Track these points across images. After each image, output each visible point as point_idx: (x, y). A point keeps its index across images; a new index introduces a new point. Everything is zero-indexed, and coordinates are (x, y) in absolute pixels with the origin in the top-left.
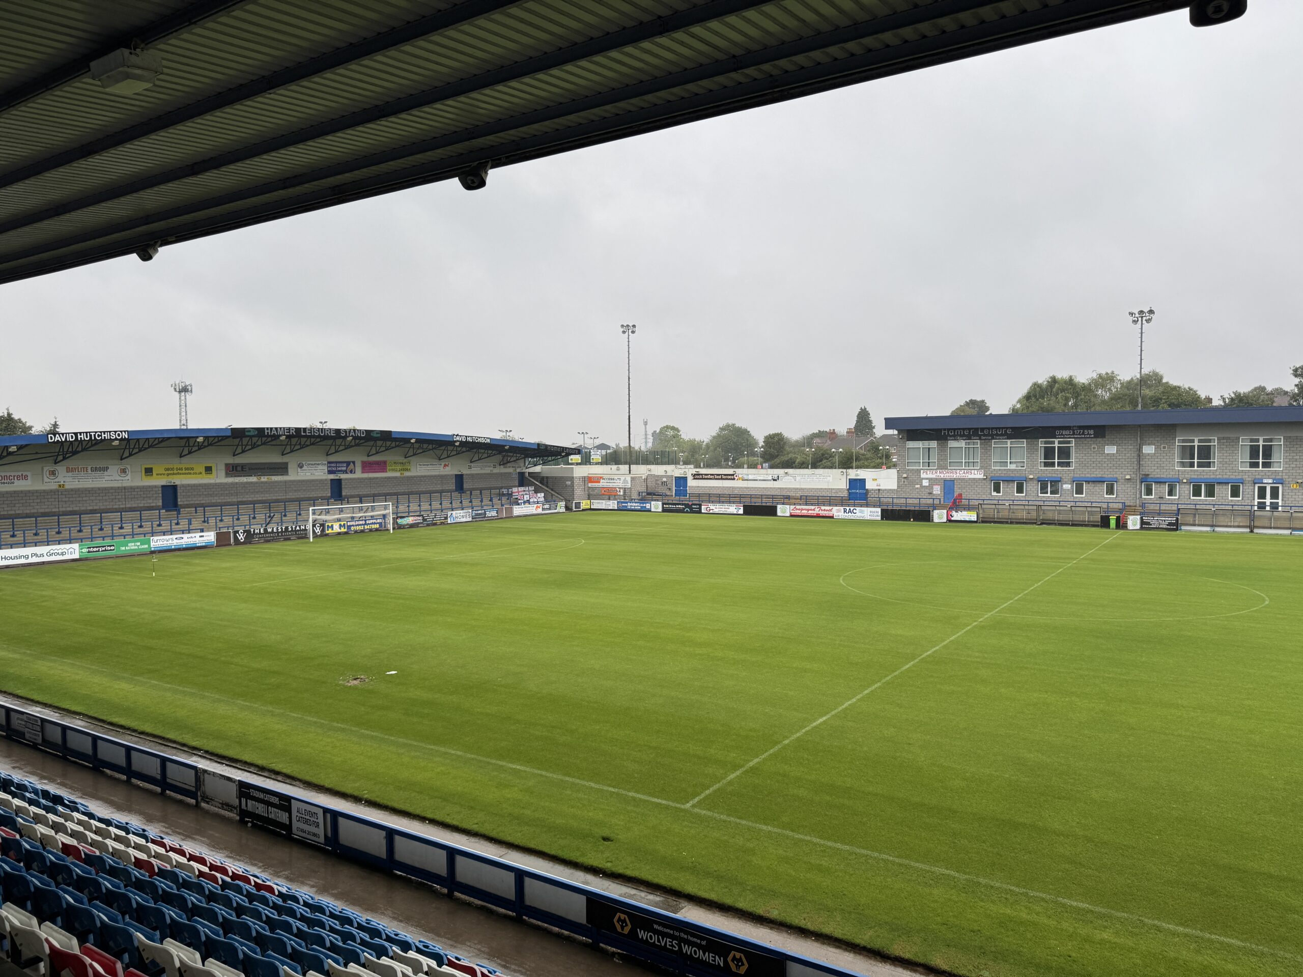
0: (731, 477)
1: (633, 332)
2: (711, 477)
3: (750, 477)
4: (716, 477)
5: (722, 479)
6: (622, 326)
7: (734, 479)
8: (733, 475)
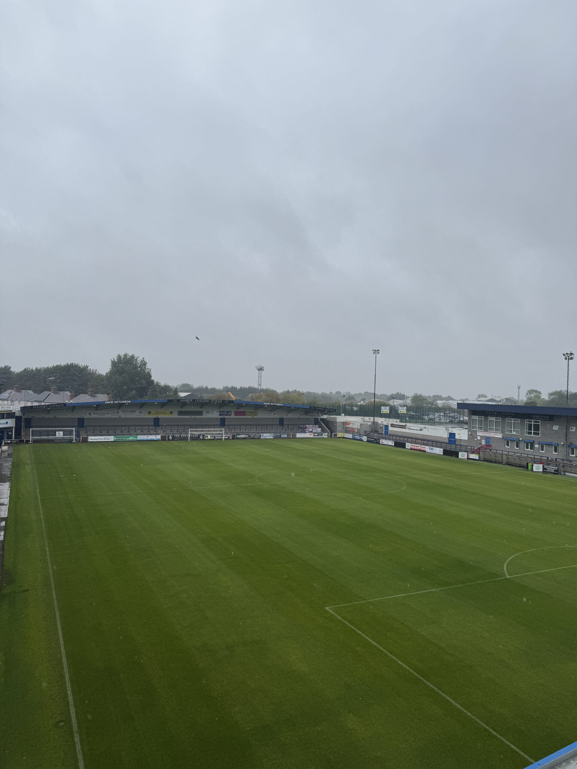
0: (404, 427)
1: (378, 353)
2: (398, 426)
3: (412, 428)
4: (399, 426)
5: (401, 428)
6: (373, 350)
7: (405, 428)
8: (405, 426)
